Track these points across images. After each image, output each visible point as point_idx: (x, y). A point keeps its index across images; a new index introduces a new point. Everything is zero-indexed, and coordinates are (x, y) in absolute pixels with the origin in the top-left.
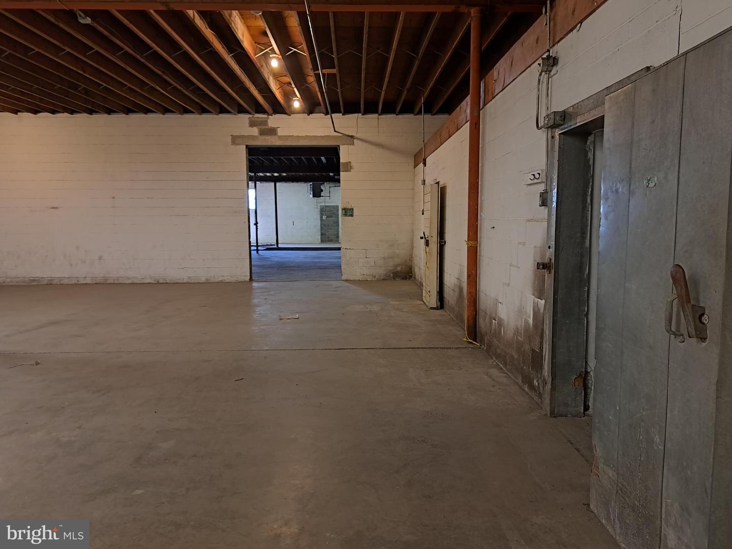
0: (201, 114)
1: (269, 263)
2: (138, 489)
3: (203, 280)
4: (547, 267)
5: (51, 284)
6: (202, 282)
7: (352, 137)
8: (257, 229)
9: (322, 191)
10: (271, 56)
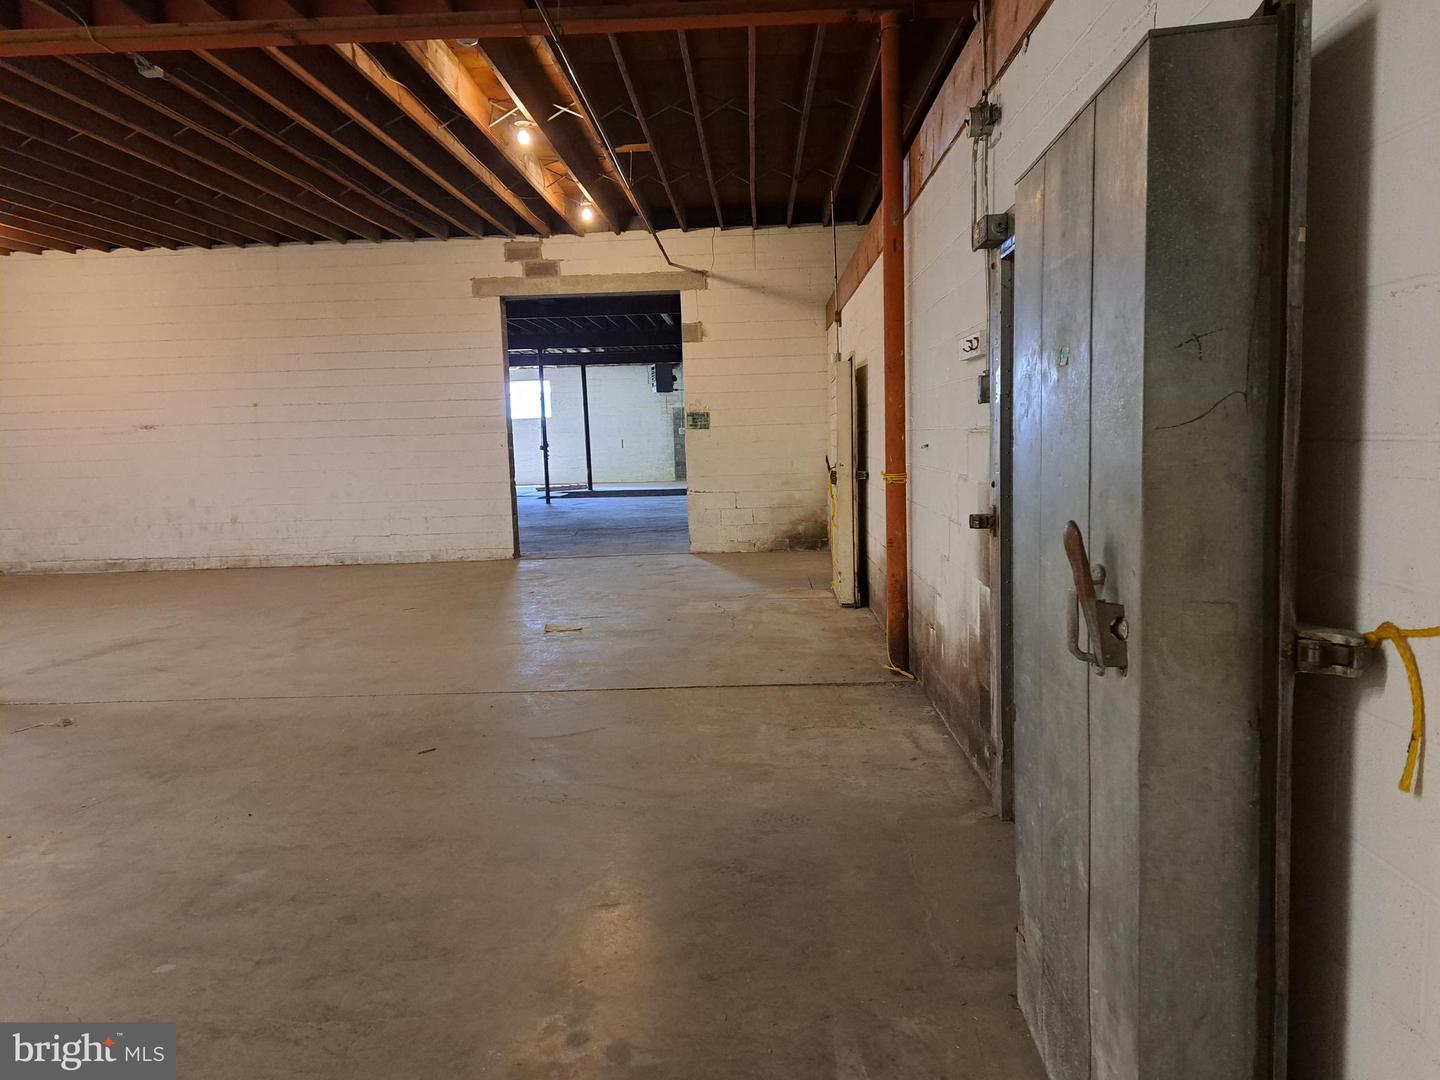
0: (413, 241)
1: (563, 522)
2: (167, 962)
3: (426, 557)
4: (988, 524)
5: (145, 571)
6: (425, 560)
7: (703, 273)
8: (546, 456)
9: (675, 379)
10: (516, 123)
